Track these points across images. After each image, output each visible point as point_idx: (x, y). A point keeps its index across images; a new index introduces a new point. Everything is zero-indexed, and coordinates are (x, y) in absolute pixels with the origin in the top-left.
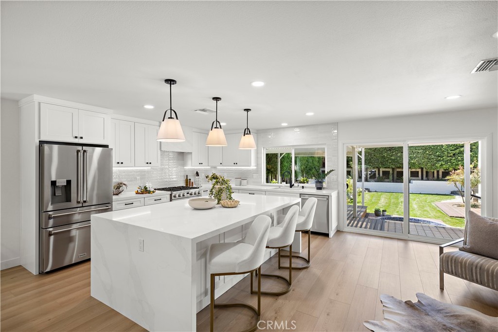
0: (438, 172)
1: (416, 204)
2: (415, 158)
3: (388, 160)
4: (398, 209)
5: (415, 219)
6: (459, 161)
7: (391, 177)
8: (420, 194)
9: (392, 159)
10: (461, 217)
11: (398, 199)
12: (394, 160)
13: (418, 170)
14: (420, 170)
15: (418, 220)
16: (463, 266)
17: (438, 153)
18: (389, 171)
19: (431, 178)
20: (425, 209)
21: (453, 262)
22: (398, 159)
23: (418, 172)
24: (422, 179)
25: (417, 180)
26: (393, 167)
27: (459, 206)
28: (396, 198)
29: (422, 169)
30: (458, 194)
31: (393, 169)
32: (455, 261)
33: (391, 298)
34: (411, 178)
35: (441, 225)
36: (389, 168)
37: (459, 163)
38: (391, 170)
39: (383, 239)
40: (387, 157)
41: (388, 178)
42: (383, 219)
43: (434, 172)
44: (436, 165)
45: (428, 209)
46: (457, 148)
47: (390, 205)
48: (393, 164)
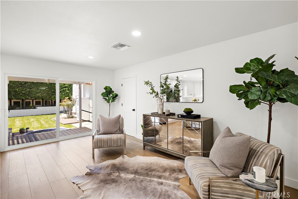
0: (52, 101)
1: (43, 121)
2: (39, 93)
3: (19, 94)
4: (32, 126)
5: (49, 130)
6: (63, 95)
7: (21, 106)
8: (42, 115)
9: (23, 93)
10: (69, 124)
11: (29, 120)
12: (24, 93)
13: (40, 100)
14: (41, 100)
15: (52, 129)
16: (104, 141)
17: (53, 90)
18: (20, 102)
19: (48, 104)
20: (49, 123)
21: (100, 141)
22: (28, 93)
23: (40, 101)
24: (43, 106)
25: (40, 107)
26: (23, 98)
27: (65, 118)
28: (27, 120)
29: (43, 100)
30: (62, 113)
31: (23, 100)
32: (101, 141)
33: (77, 177)
34: (36, 106)
35: (64, 129)
36: (20, 99)
37: (63, 96)
38: (21, 101)
39: (44, 145)
40: (19, 91)
41: (19, 106)
42: (28, 134)
43: (49, 102)
44: (52, 97)
45: (51, 122)
46: (62, 88)
47: (25, 125)
48: (23, 97)
